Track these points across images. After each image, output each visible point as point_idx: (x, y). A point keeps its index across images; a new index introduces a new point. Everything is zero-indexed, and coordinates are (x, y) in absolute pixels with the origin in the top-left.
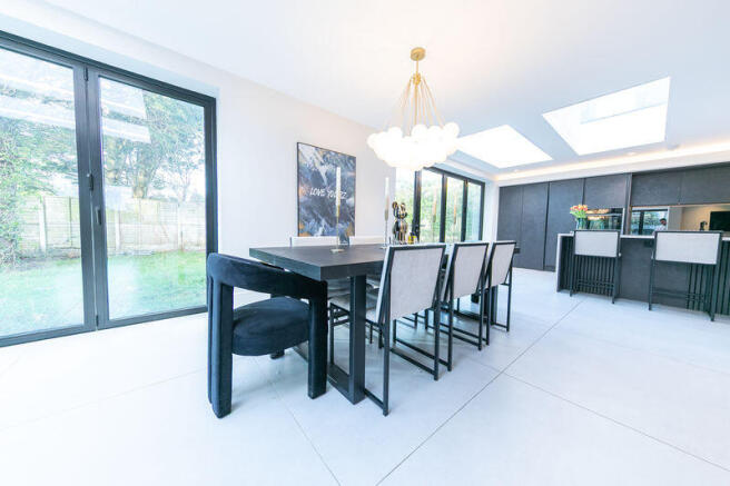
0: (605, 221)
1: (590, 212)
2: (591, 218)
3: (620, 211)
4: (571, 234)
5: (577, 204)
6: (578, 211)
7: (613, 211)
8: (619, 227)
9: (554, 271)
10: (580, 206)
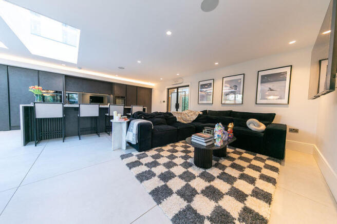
0: (53, 97)
1: (43, 91)
2: (45, 95)
3: (61, 92)
4: (32, 105)
5: (34, 85)
6: (35, 89)
7: (56, 92)
8: (61, 101)
9: (20, 129)
10: (37, 87)
